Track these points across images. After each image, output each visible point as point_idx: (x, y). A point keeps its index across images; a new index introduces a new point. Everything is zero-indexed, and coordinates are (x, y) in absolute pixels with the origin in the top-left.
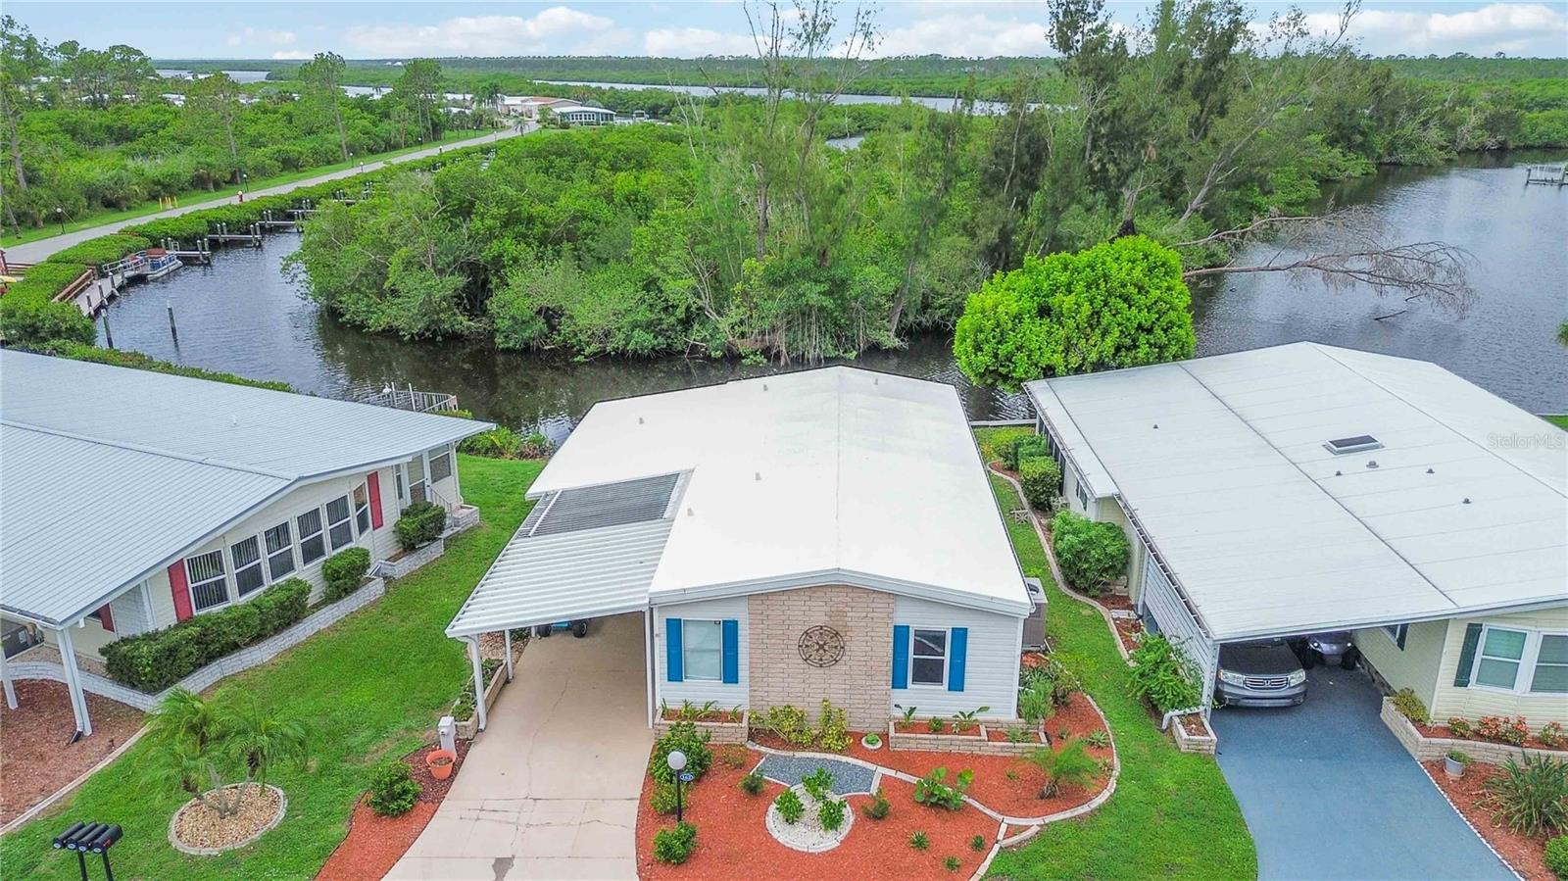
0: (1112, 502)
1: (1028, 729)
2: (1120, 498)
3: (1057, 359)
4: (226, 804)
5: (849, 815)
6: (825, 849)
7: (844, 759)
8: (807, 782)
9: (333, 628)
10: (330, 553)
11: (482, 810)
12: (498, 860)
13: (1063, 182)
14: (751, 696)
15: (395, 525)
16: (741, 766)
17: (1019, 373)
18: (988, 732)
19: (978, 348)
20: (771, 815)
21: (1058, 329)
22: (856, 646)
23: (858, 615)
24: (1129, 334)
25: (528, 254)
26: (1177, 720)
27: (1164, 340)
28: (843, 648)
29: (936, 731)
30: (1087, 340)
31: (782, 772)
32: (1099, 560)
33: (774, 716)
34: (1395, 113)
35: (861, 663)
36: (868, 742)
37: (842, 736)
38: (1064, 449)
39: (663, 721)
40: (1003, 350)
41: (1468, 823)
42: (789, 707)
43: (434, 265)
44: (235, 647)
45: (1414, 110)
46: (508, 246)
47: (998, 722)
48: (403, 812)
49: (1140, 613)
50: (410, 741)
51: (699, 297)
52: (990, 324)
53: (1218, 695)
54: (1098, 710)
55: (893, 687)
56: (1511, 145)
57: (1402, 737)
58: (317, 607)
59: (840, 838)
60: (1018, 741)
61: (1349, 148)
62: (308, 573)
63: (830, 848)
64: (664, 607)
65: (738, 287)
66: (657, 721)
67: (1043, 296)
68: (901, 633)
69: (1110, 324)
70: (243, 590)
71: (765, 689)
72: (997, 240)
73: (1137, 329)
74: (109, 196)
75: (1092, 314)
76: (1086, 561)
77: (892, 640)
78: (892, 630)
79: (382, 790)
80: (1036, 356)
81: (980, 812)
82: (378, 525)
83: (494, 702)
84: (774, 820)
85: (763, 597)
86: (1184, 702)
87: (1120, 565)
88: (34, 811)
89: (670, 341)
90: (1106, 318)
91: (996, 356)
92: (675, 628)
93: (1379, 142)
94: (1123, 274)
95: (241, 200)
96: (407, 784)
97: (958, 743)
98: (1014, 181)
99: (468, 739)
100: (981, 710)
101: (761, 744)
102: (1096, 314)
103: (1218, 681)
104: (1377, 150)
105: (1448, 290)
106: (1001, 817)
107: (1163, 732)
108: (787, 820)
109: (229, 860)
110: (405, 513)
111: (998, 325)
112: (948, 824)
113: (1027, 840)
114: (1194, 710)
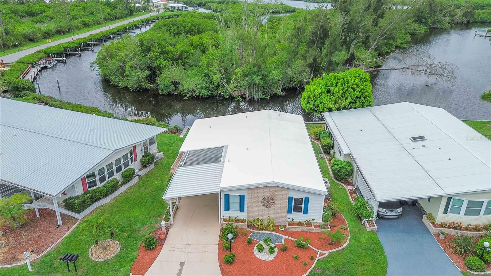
0: (349, 155)
1: (325, 225)
2: (351, 154)
3: (332, 106)
4: (104, 246)
5: (276, 250)
6: (270, 260)
7: (274, 233)
8: (265, 241)
9: (125, 192)
10: (123, 170)
11: (175, 248)
12: (181, 262)
13: (334, 44)
14: (248, 215)
15: (140, 160)
16: (246, 235)
17: (320, 110)
18: (314, 225)
19: (309, 102)
20: (255, 250)
21: (333, 98)
22: (278, 202)
23: (278, 194)
24: (354, 99)
25: (169, 64)
26: (366, 222)
27: (364, 101)
28: (274, 202)
29: (299, 225)
30: (341, 100)
31: (257, 237)
32: (344, 172)
33: (254, 221)
34: (435, 12)
35: (279, 207)
36: (280, 228)
37: (273, 226)
38: (334, 137)
39: (223, 222)
40: (316, 103)
41: (445, 252)
42: (258, 218)
43: (139, 68)
44: (100, 199)
45: (441, 10)
46: (162, 61)
47: (317, 223)
48: (153, 249)
49: (356, 188)
50: (152, 227)
51: (222, 80)
52: (312, 95)
53: (378, 215)
54: (344, 218)
55: (288, 213)
56: (471, 21)
57: (428, 227)
58: (121, 185)
59: (274, 256)
60: (322, 228)
61: (421, 23)
62: (118, 176)
63: (271, 259)
64: (223, 191)
65: (234, 77)
67: (328, 87)
68: (290, 199)
69: (348, 96)
70: (101, 182)
71: (252, 213)
72: (313, 62)
73: (356, 98)
74: (31, 38)
75: (343, 93)
76: (341, 172)
77: (288, 200)
78: (288, 198)
79: (147, 243)
80: (326, 105)
81: (312, 249)
82: (136, 160)
83: (175, 214)
84: (256, 251)
85: (251, 189)
86: (368, 217)
87: (350, 173)
88: (50, 248)
89: (212, 92)
90: (347, 94)
91: (314, 105)
93: (430, 21)
94: (352, 81)
95: (73, 40)
96: (154, 241)
97: (306, 229)
98: (318, 42)
99: (169, 227)
100: (312, 220)
101: (251, 229)
102: (344, 93)
103: (378, 211)
104: (430, 24)
105: (449, 77)
106: (318, 250)
107: (362, 225)
108: (259, 251)
109: (107, 262)
110: (143, 156)
111: (315, 96)
112: (303, 252)
113: (325, 257)
114: (371, 219)
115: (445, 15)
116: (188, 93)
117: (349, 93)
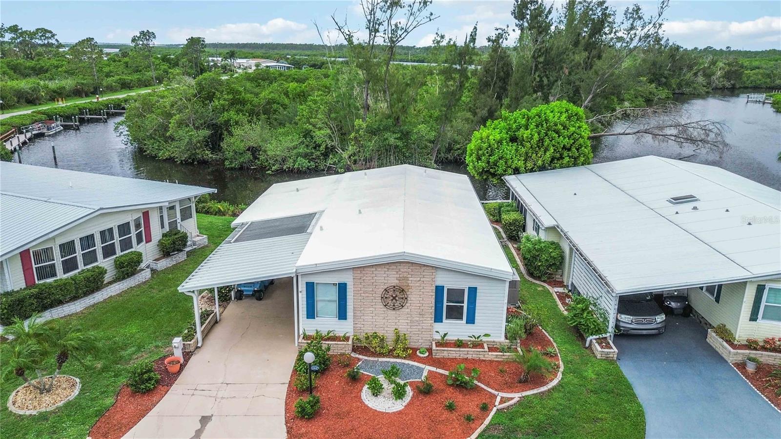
0: (553, 229)
1: (511, 345)
2: (558, 227)
3: (520, 164)
4: (44, 386)
5: (409, 391)
6: (395, 411)
7: (407, 362)
8: (385, 373)
9: (120, 295)
10: (119, 253)
11: (196, 390)
12: (203, 417)
13: (521, 84)
14: (354, 327)
15: (159, 242)
16: (347, 366)
17: (500, 171)
18: (488, 348)
19: (479, 158)
20: (364, 391)
21: (521, 148)
22: (414, 297)
23: (415, 279)
24: (559, 151)
25: (244, 118)
26: (594, 341)
27: (577, 154)
28: (406, 298)
29: (459, 346)
30: (537, 154)
31: (371, 369)
32: (547, 260)
33: (367, 338)
34: (681, 69)
35: (416, 308)
36: (420, 352)
37: (405, 349)
38: (526, 206)
39: (303, 341)
40: (492, 159)
41: (762, 396)
42: (376, 333)
43: (194, 125)
44: (60, 303)
45: (690, 68)
46: (232, 114)
47: (494, 342)
48: (148, 391)
49: (570, 289)
50: (157, 353)
51: (333, 141)
52: (485, 145)
53: (617, 327)
54: (549, 337)
55: (434, 322)
56: (738, 86)
57: (720, 350)
58: (110, 283)
59: (404, 404)
60: (506, 352)
61: (659, 85)
62: (105, 263)
63: (398, 410)
64: (304, 275)
65: (353, 135)
66: (300, 341)
67: (513, 132)
68: (439, 290)
69: (548, 145)
70: (66, 271)
71: (363, 323)
72: (487, 115)
73: (563, 149)
74: (29, 97)
75: (539, 141)
76: (540, 261)
77: (434, 294)
78: (434, 288)
79: (136, 377)
80: (509, 163)
81: (485, 390)
82: (149, 240)
83: (208, 332)
84: (366, 394)
85: (360, 269)
86: (598, 331)
87: (558, 263)
89: (317, 164)
90: (547, 142)
91: (488, 162)
92: (311, 288)
93: (674, 82)
94: (556, 119)
95: (98, 100)
96: (152, 374)
97: (472, 353)
98: (496, 86)
99: (191, 352)
100: (484, 336)
101: (359, 354)
102: (541, 140)
103: (617, 320)
104: (673, 86)
105: (715, 144)
106: (496, 393)
107: (587, 348)
108: (374, 394)
109: (43, 417)
110: (164, 235)
111: (490, 146)
112: (467, 397)
113: (512, 405)
114: (604, 335)
115: (696, 74)
116: (274, 165)
117: (551, 141)
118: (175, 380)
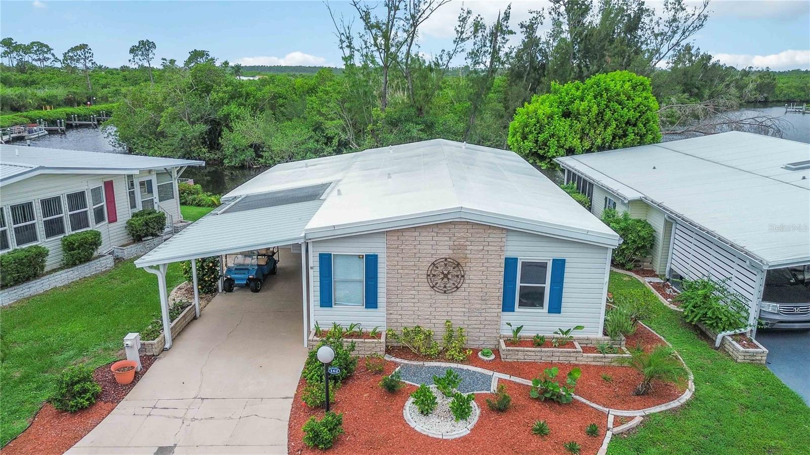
0: (640, 202)
1: (613, 344)
2: (646, 199)
3: (576, 142)
5: (476, 411)
6: (457, 436)
7: (465, 367)
8: (438, 381)
9: (68, 286)
10: (68, 231)
11: (155, 407)
12: (161, 448)
14: (388, 319)
15: (127, 223)
16: (380, 372)
18: (581, 346)
19: (524, 138)
20: (407, 408)
21: (576, 124)
22: (474, 275)
23: (476, 248)
24: (622, 127)
25: (245, 112)
26: (729, 339)
27: (644, 131)
28: (463, 276)
29: (539, 345)
30: (595, 131)
31: (415, 376)
32: (634, 241)
33: (407, 334)
34: (712, 80)
35: (477, 290)
36: (483, 354)
37: (463, 350)
38: (595, 182)
39: (315, 338)
40: (541, 138)
42: (419, 327)
43: (189, 120)
45: (722, 80)
46: (233, 108)
47: (588, 339)
48: (81, 409)
49: (667, 278)
50: (105, 359)
51: (346, 134)
52: (533, 121)
54: (659, 336)
55: (503, 311)
56: (771, 99)
58: (55, 271)
59: (470, 427)
60: (607, 353)
61: (691, 95)
62: (52, 246)
63: (462, 435)
64: (317, 242)
65: (370, 127)
66: (311, 338)
67: (565, 106)
68: (510, 263)
69: (610, 120)
71: (400, 312)
73: (627, 124)
74: (14, 105)
75: (599, 114)
77: (503, 269)
78: (503, 261)
79: (63, 388)
80: (562, 141)
81: (588, 406)
82: (113, 219)
83: (182, 331)
84: (410, 412)
85: (397, 233)
86: (732, 325)
87: (649, 246)
90: (608, 114)
91: (536, 141)
92: (326, 261)
93: (706, 93)
94: (618, 87)
96: (88, 385)
97: (558, 354)
98: (530, 76)
99: (154, 355)
100: (577, 328)
101: (396, 356)
102: (601, 114)
103: (761, 310)
104: (705, 97)
106: (607, 410)
107: (717, 349)
108: (422, 412)
110: (134, 215)
111: (538, 122)
112: (562, 416)
113: (633, 428)
114: (743, 330)
115: (728, 86)
117: (613, 114)
118: (125, 395)
